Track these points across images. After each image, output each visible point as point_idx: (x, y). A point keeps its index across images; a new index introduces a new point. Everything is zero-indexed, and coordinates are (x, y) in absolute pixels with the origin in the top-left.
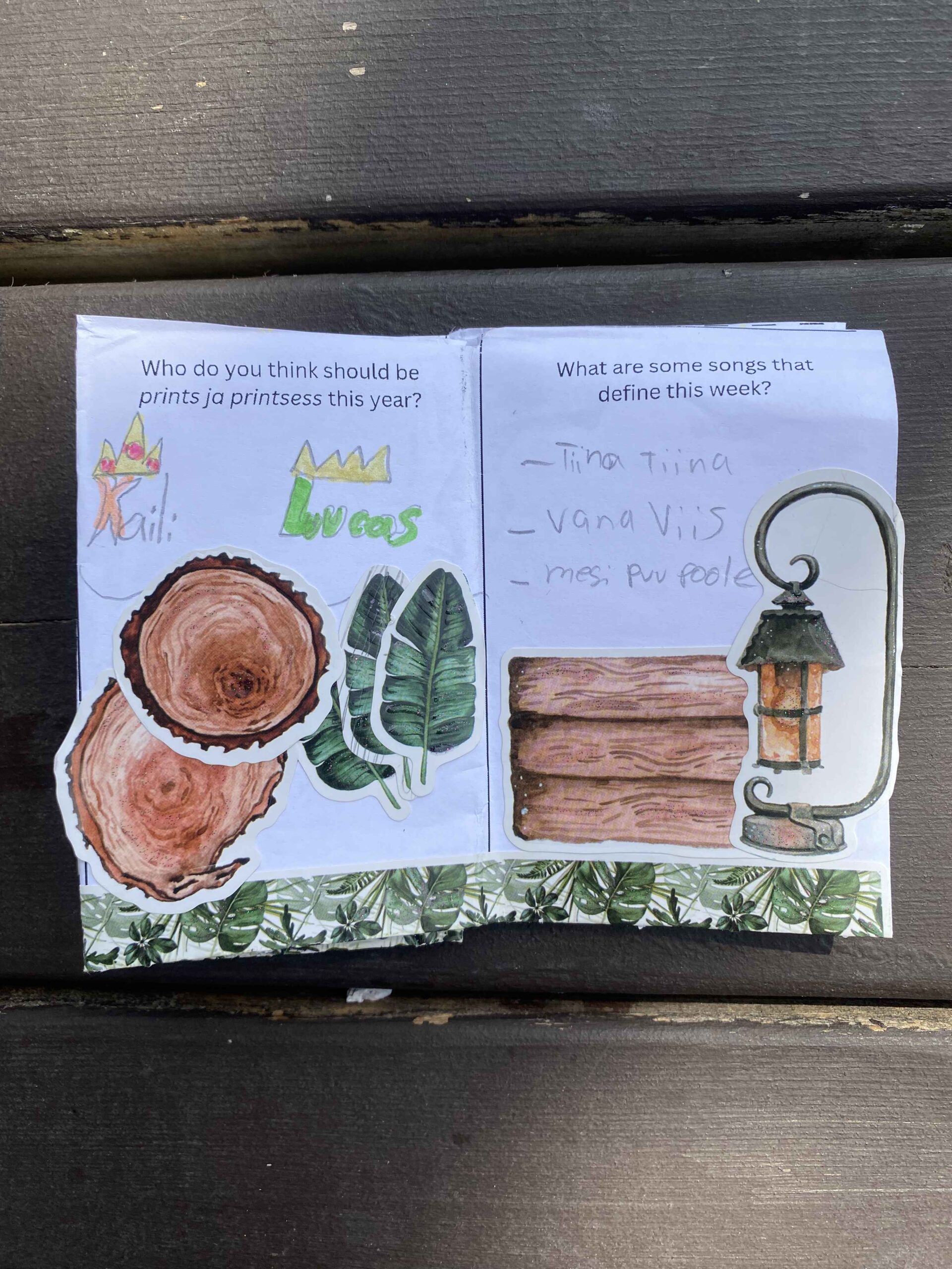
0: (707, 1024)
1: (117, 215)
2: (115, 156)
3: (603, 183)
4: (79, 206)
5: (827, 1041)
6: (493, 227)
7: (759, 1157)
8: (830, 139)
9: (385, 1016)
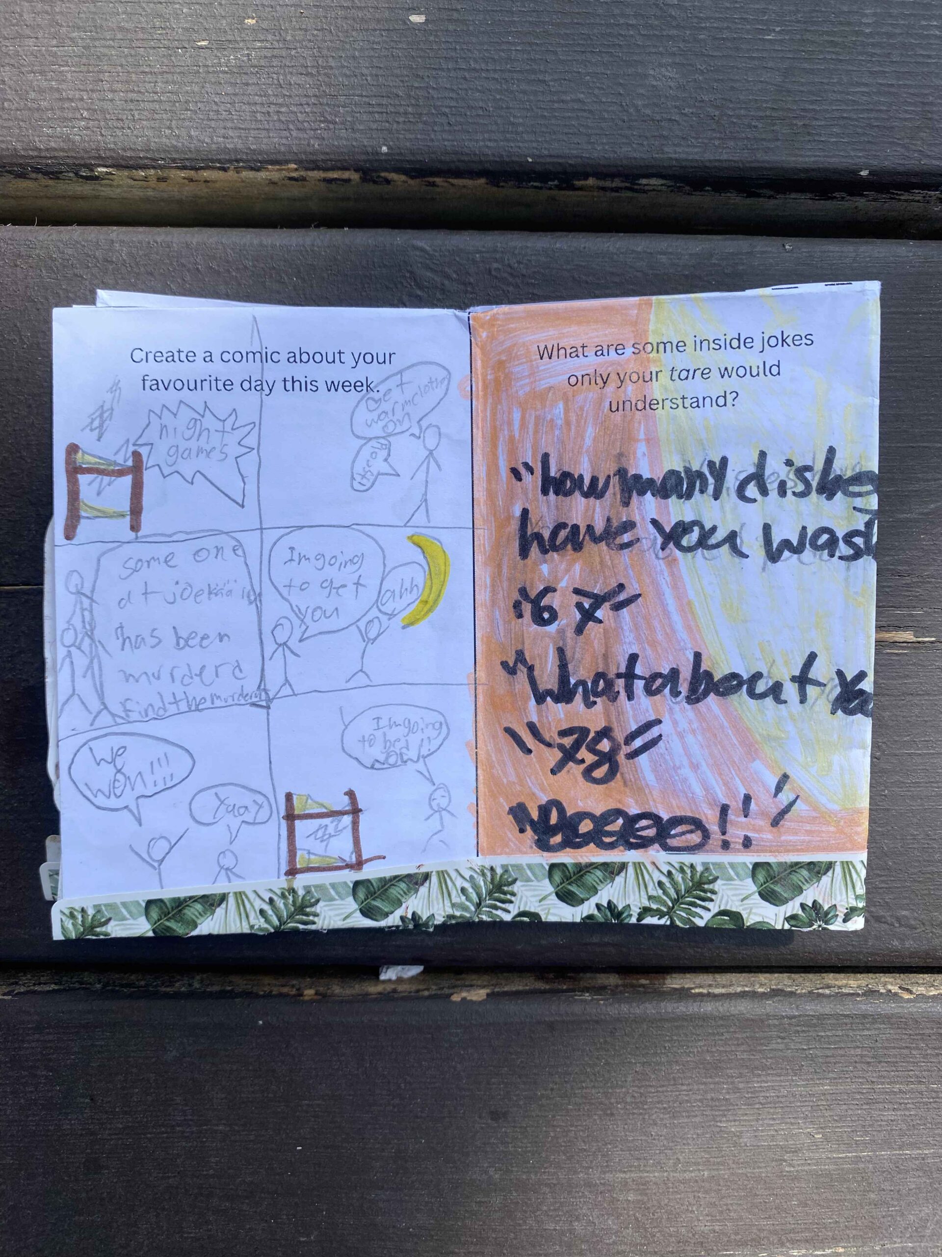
0: (743, 995)
1: (157, 156)
2: (156, 93)
3: (666, 149)
4: (115, 143)
5: (860, 1009)
6: (550, 189)
7: (792, 1124)
8: (891, 117)
9: (421, 993)
